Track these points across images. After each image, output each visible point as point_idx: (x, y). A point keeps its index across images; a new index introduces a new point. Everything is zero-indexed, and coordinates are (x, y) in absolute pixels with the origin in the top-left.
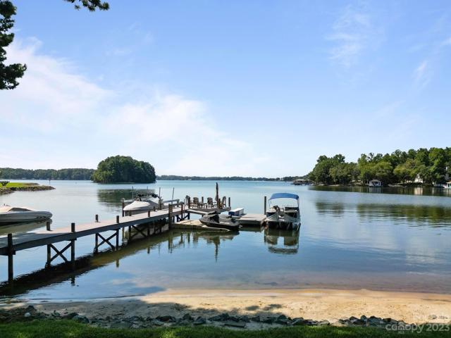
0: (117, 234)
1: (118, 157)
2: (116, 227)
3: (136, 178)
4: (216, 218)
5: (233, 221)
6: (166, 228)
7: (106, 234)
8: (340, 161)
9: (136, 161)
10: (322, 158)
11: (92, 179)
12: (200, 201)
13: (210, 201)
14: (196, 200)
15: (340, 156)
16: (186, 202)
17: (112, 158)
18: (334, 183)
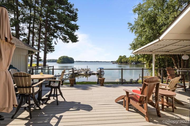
0: (69, 75)
1: (64, 56)
2: (69, 74)
3: (69, 62)
4: (87, 73)
5: (90, 73)
6: (77, 75)
7: (67, 75)
8: (125, 57)
9: (69, 57)
10: (120, 56)
11: (57, 62)
12: (84, 69)
13: (86, 69)
14: (83, 69)
15: (125, 56)
16: (81, 69)
17: (62, 56)
18: (123, 63)
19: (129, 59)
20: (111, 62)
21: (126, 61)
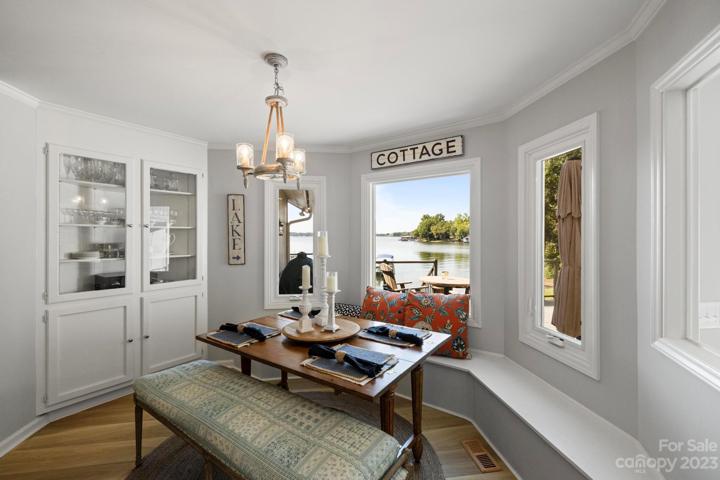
8: (440, 220)
10: (426, 217)
15: (441, 215)
18: (435, 239)
19: (455, 225)
20: (396, 235)
21: (443, 231)
